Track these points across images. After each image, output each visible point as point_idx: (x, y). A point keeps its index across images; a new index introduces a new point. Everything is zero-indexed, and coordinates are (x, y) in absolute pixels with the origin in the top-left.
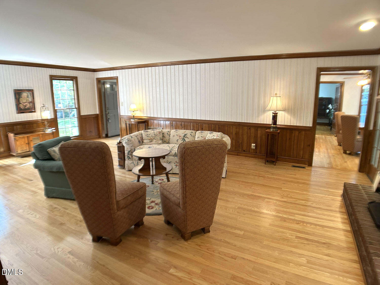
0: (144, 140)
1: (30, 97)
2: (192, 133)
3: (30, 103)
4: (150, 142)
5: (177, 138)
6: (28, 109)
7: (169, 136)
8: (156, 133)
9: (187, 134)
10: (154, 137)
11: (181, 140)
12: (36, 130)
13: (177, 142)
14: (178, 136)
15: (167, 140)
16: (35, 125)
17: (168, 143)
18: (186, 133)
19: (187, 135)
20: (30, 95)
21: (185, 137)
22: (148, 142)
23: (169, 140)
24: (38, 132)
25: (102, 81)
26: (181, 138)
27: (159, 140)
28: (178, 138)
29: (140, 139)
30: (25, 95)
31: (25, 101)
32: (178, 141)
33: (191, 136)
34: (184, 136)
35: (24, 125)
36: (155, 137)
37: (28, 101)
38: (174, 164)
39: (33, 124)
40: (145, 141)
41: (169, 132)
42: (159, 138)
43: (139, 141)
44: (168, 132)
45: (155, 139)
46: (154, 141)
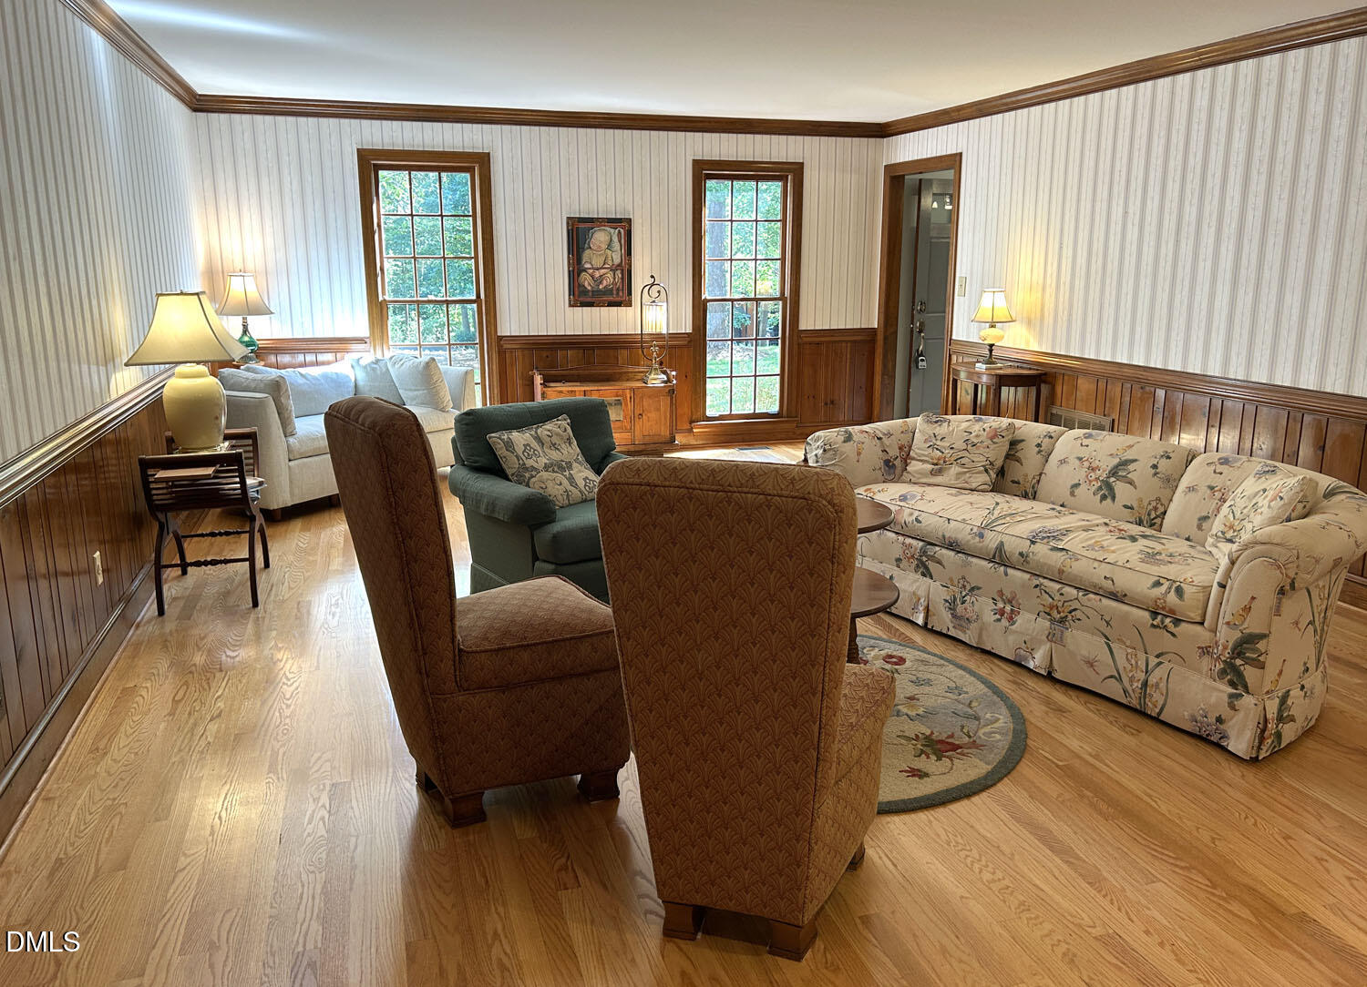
0: (913, 459)
1: (616, 245)
2: (1169, 458)
3: (613, 269)
4: (933, 473)
5: (1074, 473)
6: (608, 291)
7: (1043, 460)
8: (977, 436)
9: (1136, 460)
10: (961, 454)
11: (1094, 489)
12: (621, 373)
13: (1072, 494)
14: (1086, 464)
15: (1030, 478)
16: (625, 353)
17: (1030, 491)
18: (1129, 455)
19: (1131, 467)
20: (620, 241)
21: (1119, 478)
22: (923, 474)
23: (1038, 481)
24: (628, 380)
25: (911, 179)
26: (1097, 479)
27: (979, 472)
28: (1080, 475)
29: (894, 452)
30: (600, 237)
31: (598, 262)
32: (1077, 492)
33: (1155, 474)
34: (1114, 472)
35: (589, 349)
36: (967, 454)
37: (610, 262)
38: (991, 601)
39: (616, 348)
40: (914, 466)
41: (1051, 437)
42: (980, 461)
43: (887, 462)
44: (1047, 439)
45: (963, 461)
46: (955, 469)
